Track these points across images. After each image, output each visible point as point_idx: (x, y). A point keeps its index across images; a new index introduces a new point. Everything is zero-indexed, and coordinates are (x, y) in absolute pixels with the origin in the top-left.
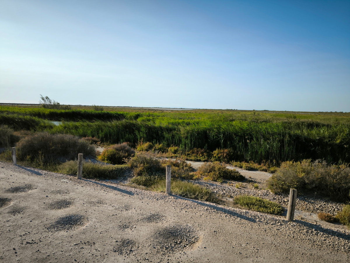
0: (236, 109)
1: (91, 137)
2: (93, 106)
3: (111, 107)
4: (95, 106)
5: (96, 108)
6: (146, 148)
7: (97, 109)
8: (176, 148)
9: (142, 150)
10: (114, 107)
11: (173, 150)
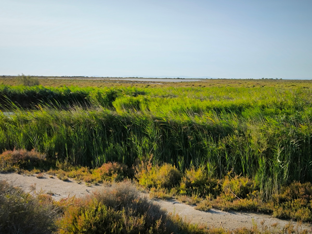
0: (279, 79)
1: (25, 151)
2: (20, 77)
3: (50, 77)
4: (25, 77)
5: (26, 80)
6: (164, 181)
7: (29, 82)
8: (244, 181)
9: (156, 186)
10: (56, 77)
11: (236, 187)
